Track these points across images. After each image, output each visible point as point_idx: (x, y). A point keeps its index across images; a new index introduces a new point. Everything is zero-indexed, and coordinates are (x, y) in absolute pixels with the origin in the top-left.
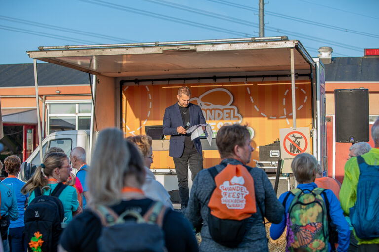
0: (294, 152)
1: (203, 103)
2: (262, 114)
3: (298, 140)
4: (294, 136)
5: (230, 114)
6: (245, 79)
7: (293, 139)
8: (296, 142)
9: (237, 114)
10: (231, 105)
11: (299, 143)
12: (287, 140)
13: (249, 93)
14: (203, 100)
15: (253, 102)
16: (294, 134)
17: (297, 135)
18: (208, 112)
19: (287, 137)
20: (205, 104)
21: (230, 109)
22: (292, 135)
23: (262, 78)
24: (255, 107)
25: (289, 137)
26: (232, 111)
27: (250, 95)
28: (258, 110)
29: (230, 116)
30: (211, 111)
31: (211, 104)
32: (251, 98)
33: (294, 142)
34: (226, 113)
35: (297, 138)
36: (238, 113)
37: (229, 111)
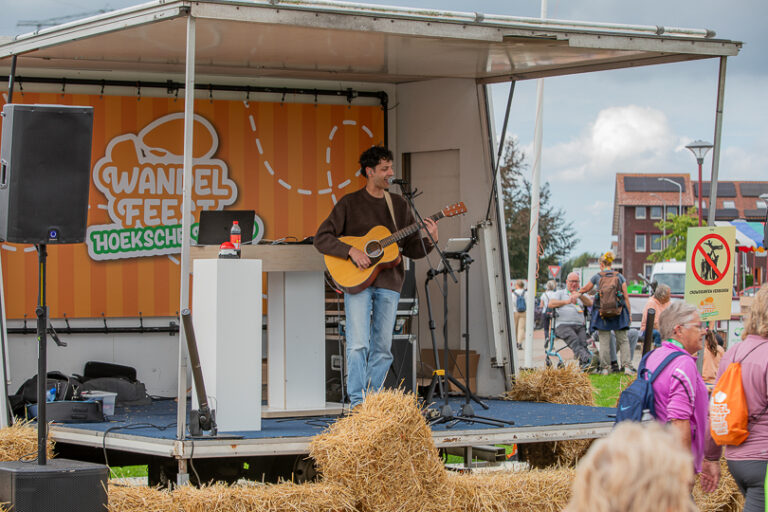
0: (706, 278)
1: (147, 149)
2: (281, 181)
3: (717, 252)
4: (710, 244)
5: (209, 178)
6: (245, 94)
7: (708, 250)
8: (712, 257)
9: (226, 181)
10: (213, 157)
11: (717, 258)
12: (698, 251)
13: (254, 129)
14: (147, 140)
15: (261, 152)
16: (711, 240)
17: (716, 242)
18: (161, 171)
19: (698, 247)
20: (152, 152)
21: (211, 167)
22: (706, 241)
23: (281, 95)
24: (266, 163)
25: (702, 245)
26: (216, 172)
27: (256, 135)
28: (272, 173)
29: (210, 185)
30: (166, 169)
31: (168, 153)
32: (257, 141)
33: (709, 255)
34: (203, 177)
35: (714, 248)
36: (229, 177)
37: (207, 172)
